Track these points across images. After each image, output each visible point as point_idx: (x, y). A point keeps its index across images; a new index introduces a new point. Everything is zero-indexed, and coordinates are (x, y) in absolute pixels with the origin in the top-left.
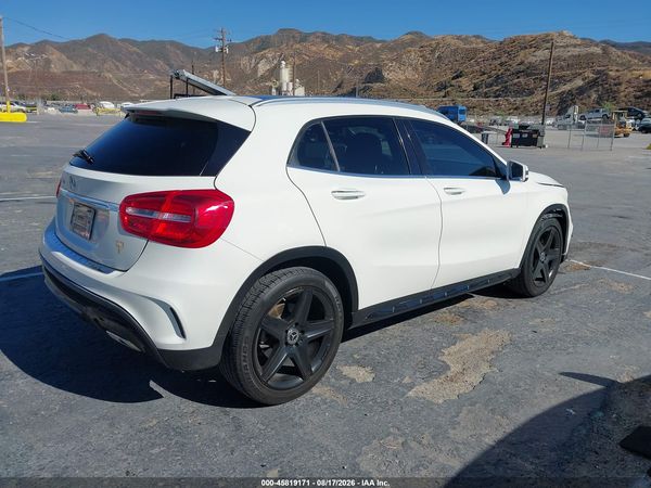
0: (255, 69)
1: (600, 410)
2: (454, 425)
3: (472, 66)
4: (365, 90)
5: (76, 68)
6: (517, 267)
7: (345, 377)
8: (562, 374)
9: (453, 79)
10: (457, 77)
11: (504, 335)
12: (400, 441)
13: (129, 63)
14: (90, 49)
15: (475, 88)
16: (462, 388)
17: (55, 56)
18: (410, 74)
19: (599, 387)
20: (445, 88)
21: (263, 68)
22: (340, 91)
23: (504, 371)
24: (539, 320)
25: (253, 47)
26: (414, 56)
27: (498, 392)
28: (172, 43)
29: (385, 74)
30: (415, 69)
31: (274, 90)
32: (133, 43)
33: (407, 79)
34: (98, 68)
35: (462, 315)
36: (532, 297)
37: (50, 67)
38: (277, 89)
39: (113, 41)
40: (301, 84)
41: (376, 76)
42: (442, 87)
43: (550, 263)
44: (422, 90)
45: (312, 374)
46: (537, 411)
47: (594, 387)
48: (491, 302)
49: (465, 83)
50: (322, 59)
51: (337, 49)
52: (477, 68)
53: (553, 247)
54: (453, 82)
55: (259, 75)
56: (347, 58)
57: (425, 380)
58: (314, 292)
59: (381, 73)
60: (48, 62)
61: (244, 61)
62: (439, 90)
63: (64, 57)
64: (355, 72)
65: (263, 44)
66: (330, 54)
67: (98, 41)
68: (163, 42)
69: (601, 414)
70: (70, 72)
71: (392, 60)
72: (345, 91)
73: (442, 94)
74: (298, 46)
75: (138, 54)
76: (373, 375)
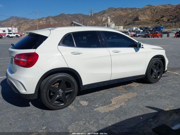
0: (102, 20)
1: (152, 118)
2: (102, 119)
3: (167, 14)
4: (133, 23)
5: (56, 23)
6: (145, 74)
7: (80, 104)
8: (146, 107)
9: (161, 18)
10: (162, 17)
11: (135, 94)
12: (84, 122)
13: (69, 20)
14: (60, 18)
15: (168, 20)
16: (112, 109)
17: (51, 20)
18: (147, 17)
19: (156, 111)
20: (158, 21)
21: (104, 19)
22: (126, 24)
23: (128, 105)
24: (150, 90)
25: (101, 14)
26: (148, 12)
27: (122, 111)
28: (80, 14)
29: (139, 18)
30: (149, 16)
31: (106, 25)
32: (70, 15)
33: (146, 19)
34: (62, 22)
35: (126, 88)
36: (152, 83)
37: (50, 23)
38: (107, 25)
39: (65, 15)
40: (114, 23)
41: (137, 19)
42: (157, 21)
43: (159, 73)
44: (151, 22)
45: (67, 102)
46: (130, 117)
47: (154, 111)
48: (138, 84)
49: (165, 19)
50: (121, 15)
51: (125, 12)
52: (169, 14)
53: (160, 68)
54: (161, 19)
55: (103, 21)
56: (128, 14)
57: (102, 106)
58: (66, 80)
59: (138, 18)
60: (50, 22)
61: (99, 18)
62: (156, 22)
63: (54, 20)
64: (130, 18)
65: (104, 12)
66: (123, 14)
67: (62, 15)
68: (78, 14)
69: (152, 120)
70: (55, 24)
71: (141, 14)
72: (127, 24)
73: (157, 23)
74: (114, 12)
75: (71, 18)
76: (88, 104)
